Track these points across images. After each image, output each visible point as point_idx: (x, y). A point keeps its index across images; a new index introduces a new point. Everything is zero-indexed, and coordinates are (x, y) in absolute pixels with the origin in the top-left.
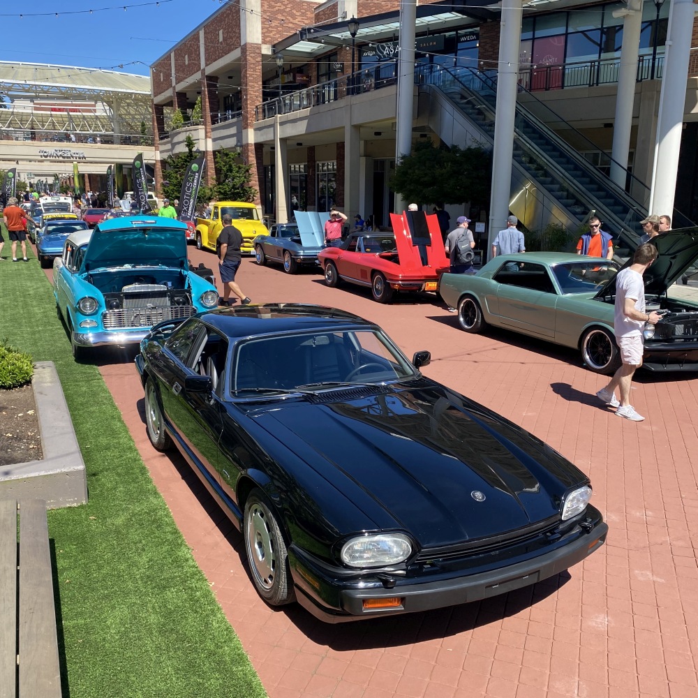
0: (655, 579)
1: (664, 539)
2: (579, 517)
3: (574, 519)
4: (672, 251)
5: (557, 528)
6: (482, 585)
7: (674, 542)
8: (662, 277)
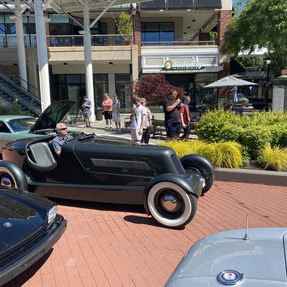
0: (86, 236)
1: (84, 220)
2: (54, 220)
3: (52, 222)
4: (57, 111)
5: (46, 228)
6: (20, 266)
7: (88, 220)
8: (55, 121)
